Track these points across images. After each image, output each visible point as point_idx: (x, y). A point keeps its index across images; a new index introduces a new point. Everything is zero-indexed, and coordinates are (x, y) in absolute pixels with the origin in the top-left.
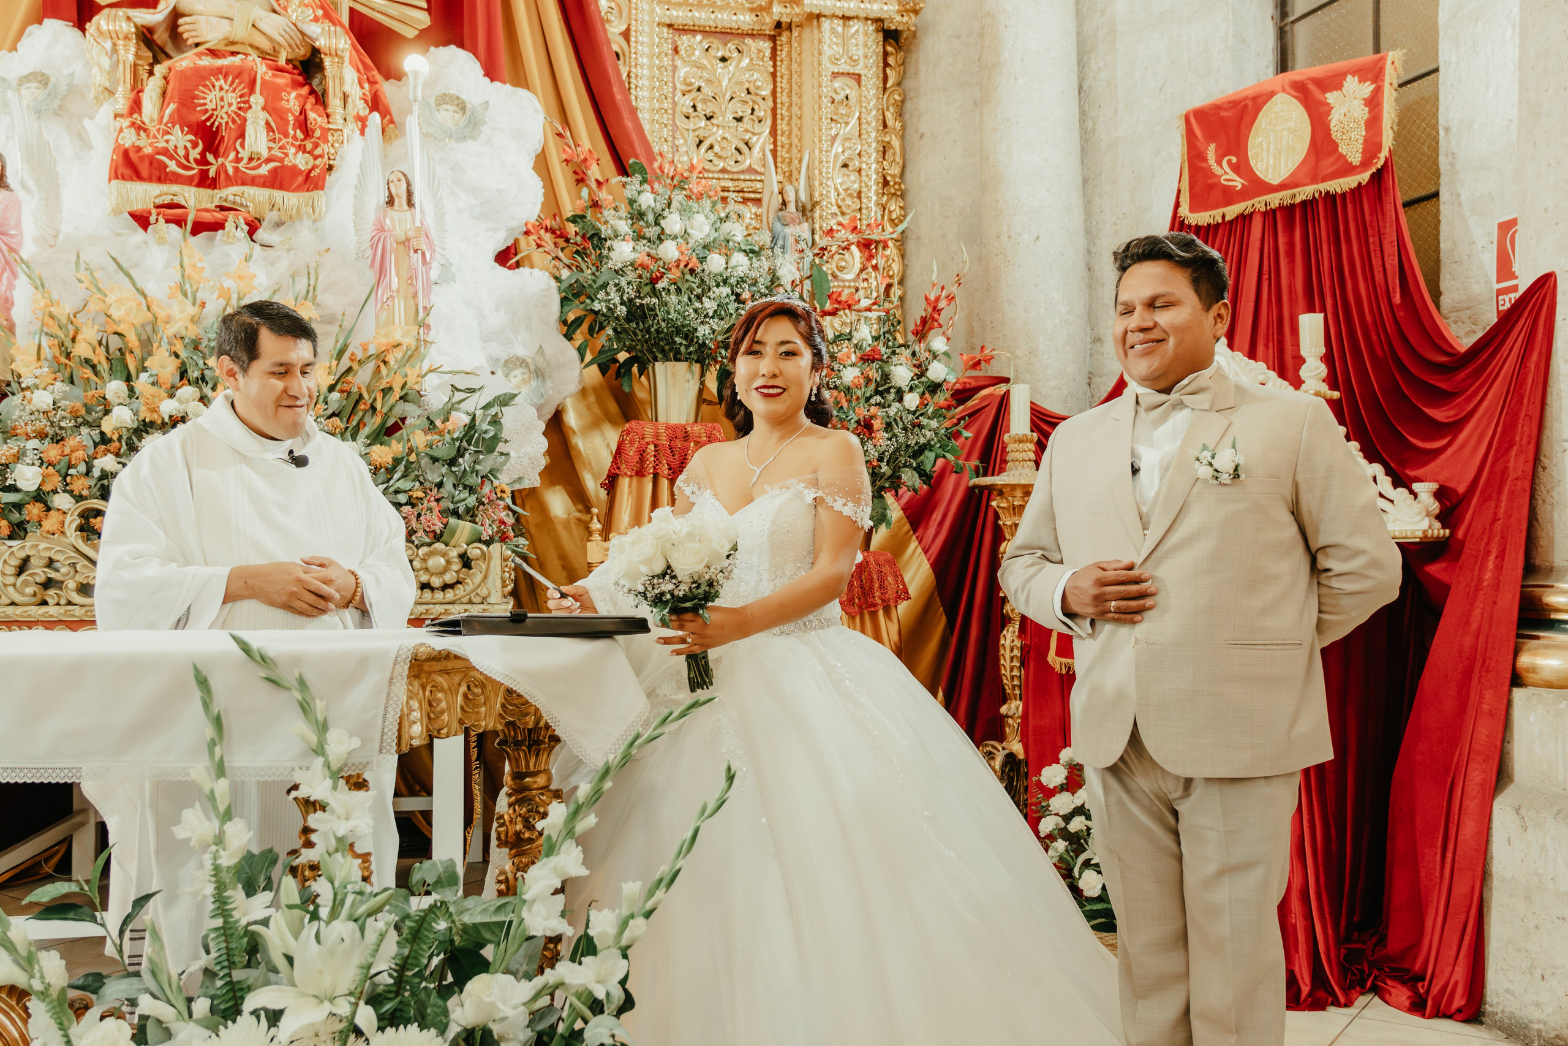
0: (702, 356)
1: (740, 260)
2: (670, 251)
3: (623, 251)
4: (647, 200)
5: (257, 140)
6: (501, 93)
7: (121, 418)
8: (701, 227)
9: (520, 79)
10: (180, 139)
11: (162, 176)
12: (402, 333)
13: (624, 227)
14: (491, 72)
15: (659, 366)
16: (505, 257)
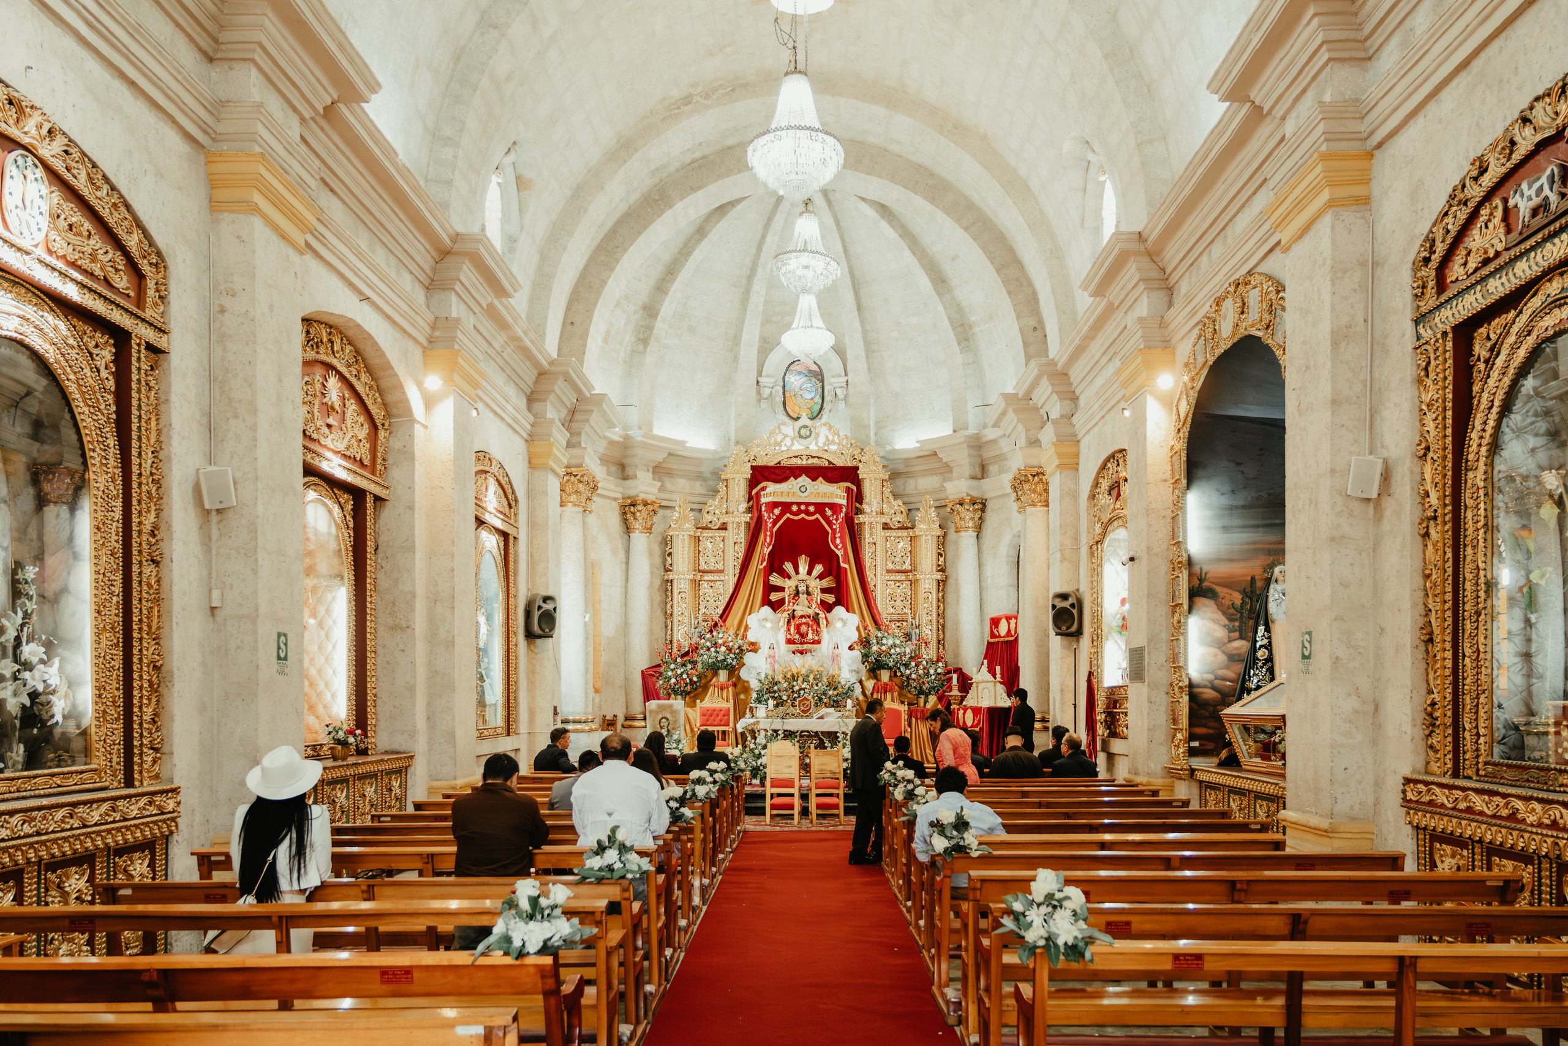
0: (890, 668)
1: (898, 649)
2: (884, 648)
3: (875, 648)
4: (879, 635)
5: (810, 636)
6: (850, 614)
7: (796, 688)
8: (890, 642)
9: (854, 612)
10: (797, 636)
11: (794, 643)
12: (837, 672)
13: (875, 641)
14: (848, 611)
15: (882, 671)
16: (851, 648)
